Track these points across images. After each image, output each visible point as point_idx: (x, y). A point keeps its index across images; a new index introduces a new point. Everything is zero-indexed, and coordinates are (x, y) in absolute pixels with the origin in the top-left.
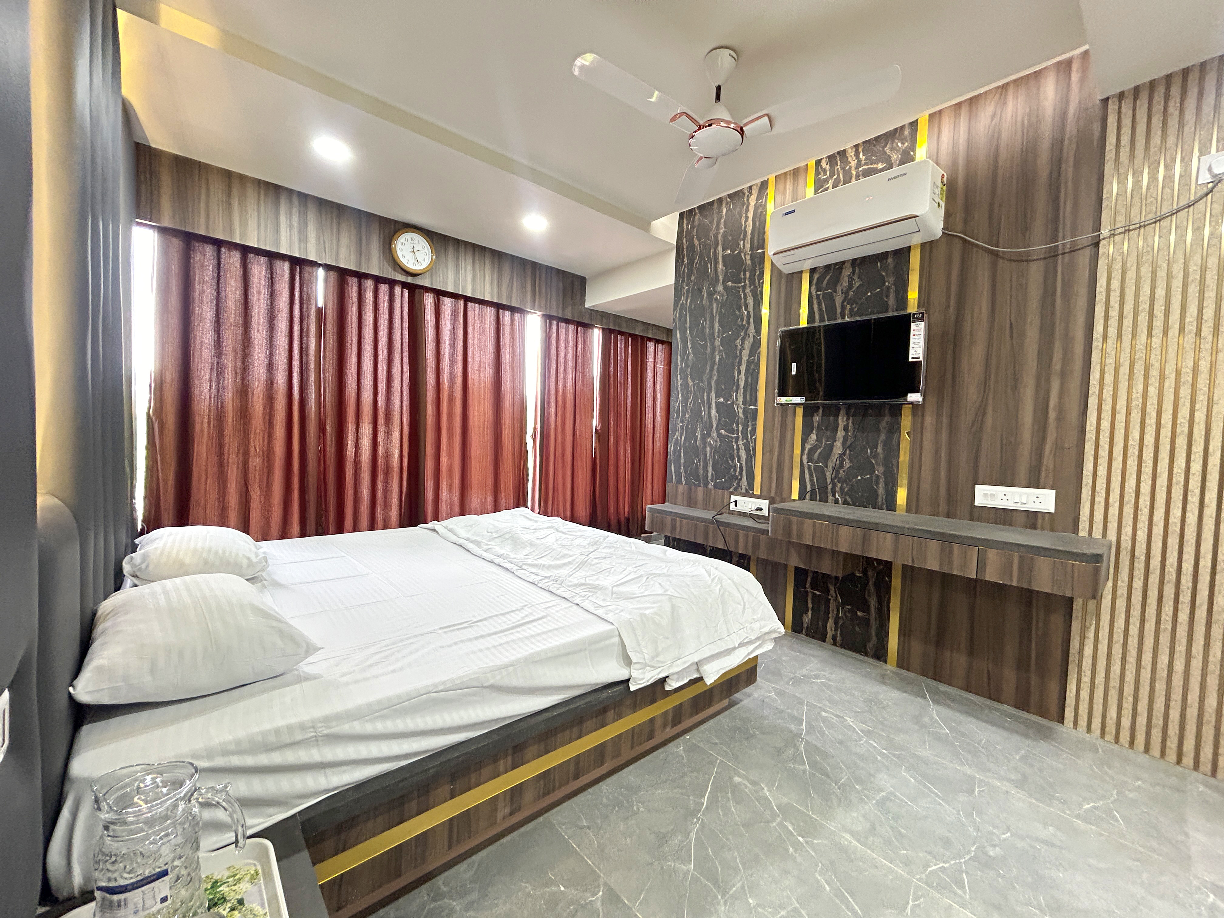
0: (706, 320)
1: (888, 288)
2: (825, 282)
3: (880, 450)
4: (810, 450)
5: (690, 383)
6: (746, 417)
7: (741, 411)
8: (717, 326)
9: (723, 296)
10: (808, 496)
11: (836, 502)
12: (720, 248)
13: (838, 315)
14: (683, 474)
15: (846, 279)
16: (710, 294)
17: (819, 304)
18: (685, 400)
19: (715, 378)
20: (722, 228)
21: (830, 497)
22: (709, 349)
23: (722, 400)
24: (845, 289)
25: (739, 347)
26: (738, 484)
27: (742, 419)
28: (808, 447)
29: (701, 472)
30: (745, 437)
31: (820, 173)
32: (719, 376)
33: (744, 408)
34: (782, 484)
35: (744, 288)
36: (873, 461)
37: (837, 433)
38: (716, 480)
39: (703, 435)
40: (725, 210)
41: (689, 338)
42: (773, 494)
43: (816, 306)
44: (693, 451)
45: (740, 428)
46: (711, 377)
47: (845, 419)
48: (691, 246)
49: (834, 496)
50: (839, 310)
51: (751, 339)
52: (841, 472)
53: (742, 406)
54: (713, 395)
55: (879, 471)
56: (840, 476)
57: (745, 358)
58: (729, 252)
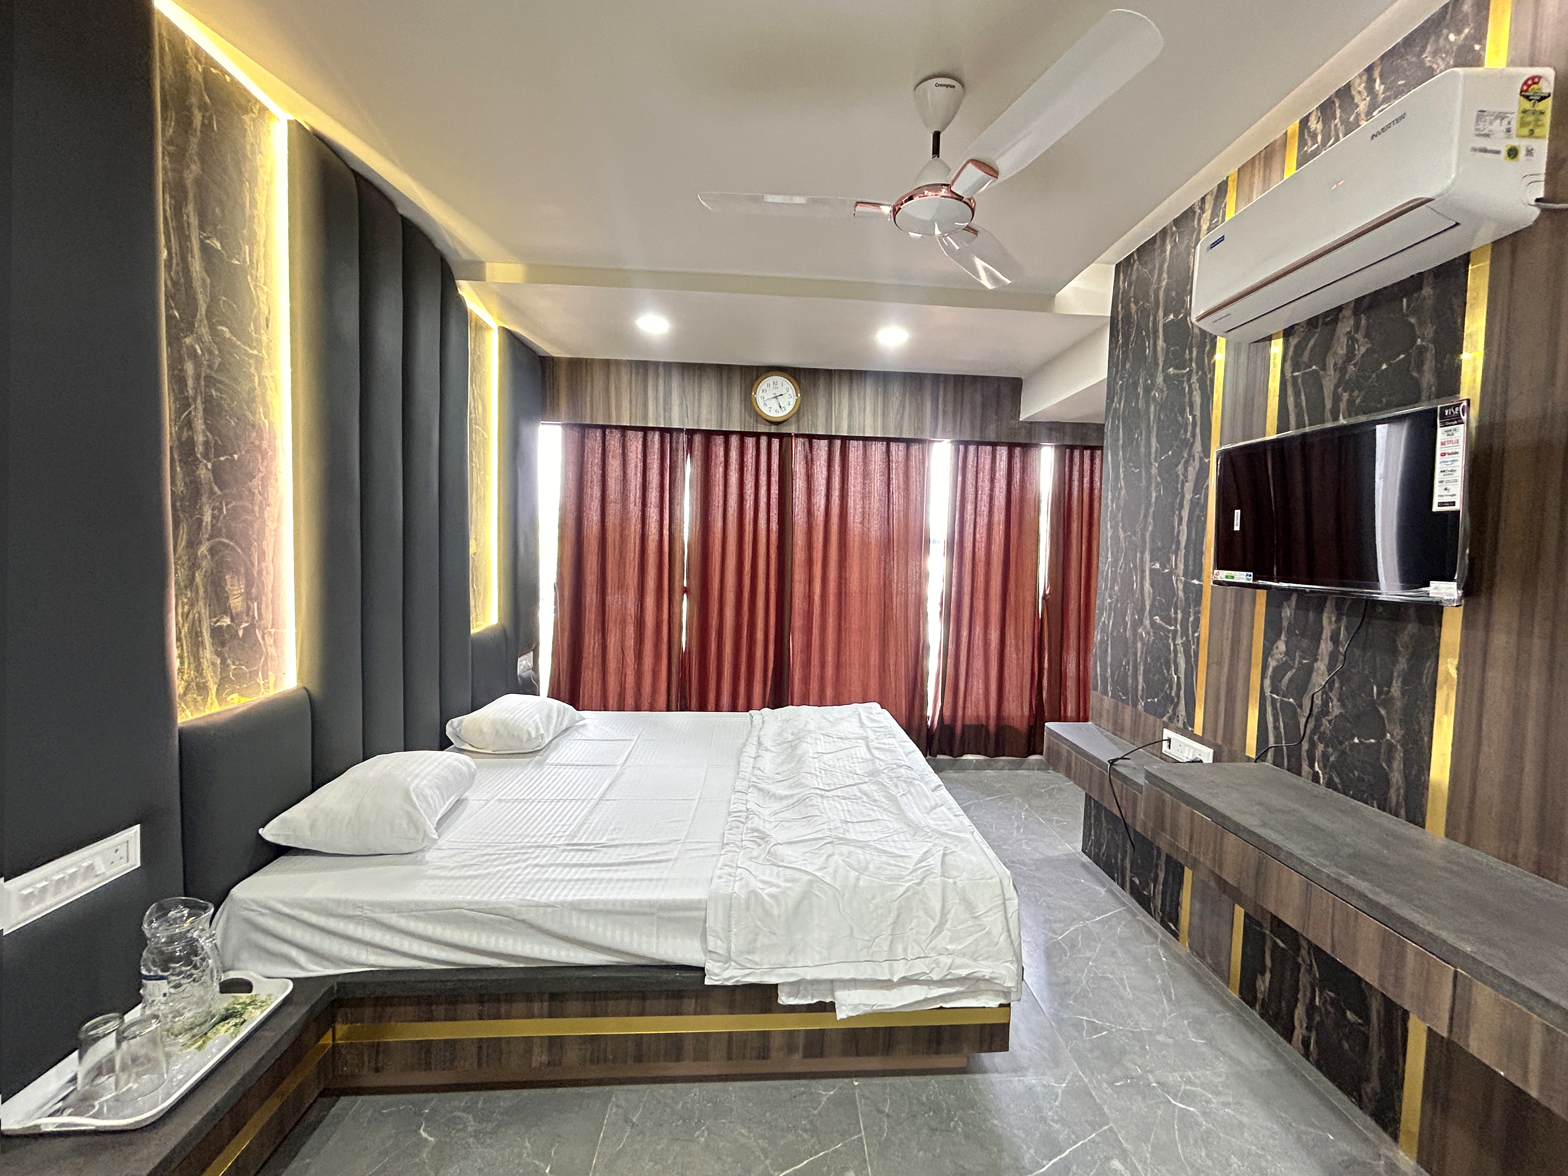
0: (1141, 435)
1: (1422, 350)
2: (1307, 353)
3: (1396, 690)
4: (1275, 669)
5: (1122, 535)
6: (1187, 599)
7: (1181, 586)
8: (1154, 441)
9: (1162, 391)
10: (1270, 755)
11: (1315, 778)
12: (1161, 313)
13: (1328, 415)
14: (1110, 680)
15: (1344, 340)
16: (1148, 390)
17: (1297, 395)
18: (1116, 560)
19: (1150, 528)
20: (1164, 279)
21: (1305, 767)
22: (1144, 481)
23: (1157, 566)
24: (1340, 362)
25: (1181, 477)
26: (1174, 710)
27: (1181, 601)
28: (1272, 663)
29: (1130, 681)
30: (1185, 633)
31: (1306, 144)
32: (1155, 526)
33: (1185, 582)
34: (1233, 725)
35: (1190, 374)
36: (1383, 712)
37: (1319, 644)
38: (1147, 698)
39: (1133, 621)
40: (1169, 248)
41: (1122, 463)
42: (1219, 742)
43: (1291, 400)
44: (1123, 645)
45: (1180, 616)
46: (1145, 528)
47: (1334, 619)
48: (1128, 316)
49: (1312, 766)
50: (1329, 405)
51: (1197, 464)
52: (1325, 722)
53: (1183, 579)
54: (1147, 556)
55: (1394, 734)
56: (1322, 728)
57: (1188, 496)
58: (1172, 317)
